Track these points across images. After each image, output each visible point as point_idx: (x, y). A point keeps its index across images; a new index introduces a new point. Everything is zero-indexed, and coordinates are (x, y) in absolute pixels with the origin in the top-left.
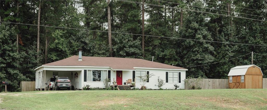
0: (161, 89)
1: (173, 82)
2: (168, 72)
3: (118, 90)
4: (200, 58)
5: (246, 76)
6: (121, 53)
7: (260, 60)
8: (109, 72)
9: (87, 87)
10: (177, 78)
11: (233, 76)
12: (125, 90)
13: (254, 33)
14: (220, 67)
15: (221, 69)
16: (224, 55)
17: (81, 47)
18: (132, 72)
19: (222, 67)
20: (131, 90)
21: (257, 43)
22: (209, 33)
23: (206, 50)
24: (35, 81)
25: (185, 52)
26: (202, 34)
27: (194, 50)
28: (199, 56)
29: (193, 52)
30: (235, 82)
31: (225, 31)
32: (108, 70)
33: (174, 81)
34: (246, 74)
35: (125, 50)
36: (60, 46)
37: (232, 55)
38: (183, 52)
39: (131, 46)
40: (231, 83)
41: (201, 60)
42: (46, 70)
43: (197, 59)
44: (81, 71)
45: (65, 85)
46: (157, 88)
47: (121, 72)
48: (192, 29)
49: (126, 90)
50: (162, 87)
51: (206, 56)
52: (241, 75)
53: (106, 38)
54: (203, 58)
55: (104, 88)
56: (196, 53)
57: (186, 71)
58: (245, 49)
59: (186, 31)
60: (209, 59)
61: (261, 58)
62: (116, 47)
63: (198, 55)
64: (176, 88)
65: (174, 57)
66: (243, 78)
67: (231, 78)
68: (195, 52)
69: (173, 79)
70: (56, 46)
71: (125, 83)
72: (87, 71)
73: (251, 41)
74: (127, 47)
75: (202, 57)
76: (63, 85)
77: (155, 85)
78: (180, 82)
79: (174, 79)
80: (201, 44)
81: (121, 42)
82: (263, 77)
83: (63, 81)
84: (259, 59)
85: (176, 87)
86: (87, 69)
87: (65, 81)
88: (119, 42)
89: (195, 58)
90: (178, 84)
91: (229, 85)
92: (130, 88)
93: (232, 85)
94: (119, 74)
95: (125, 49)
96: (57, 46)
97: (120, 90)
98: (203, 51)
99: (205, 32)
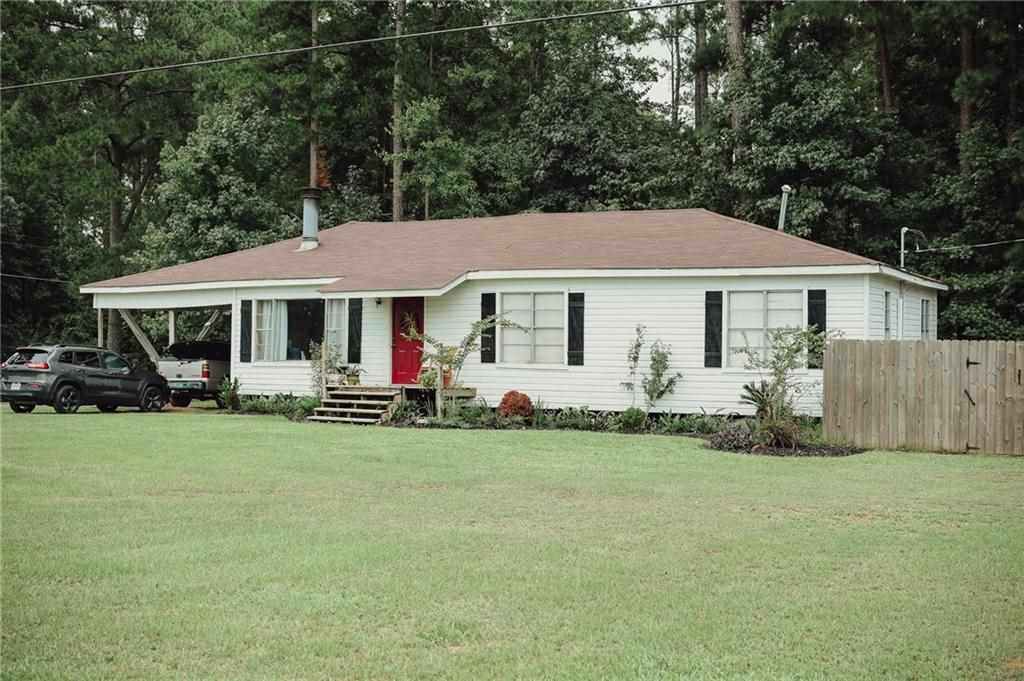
2: (719, 294)
8: (356, 305)
18: (480, 301)
44: (231, 305)
45: (18, 387)
72: (254, 304)
77: (627, 385)
86: (253, 297)
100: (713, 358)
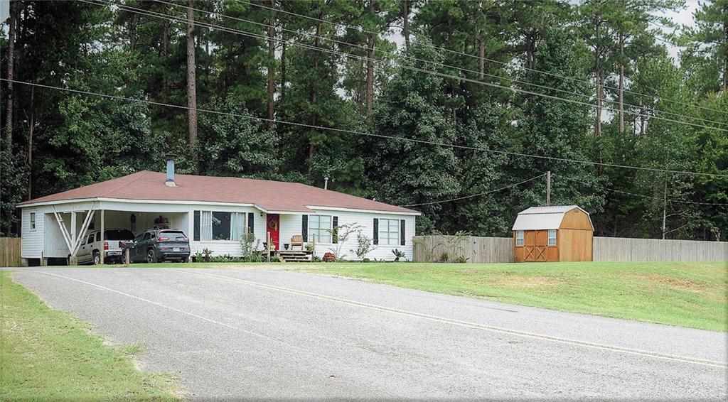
0: (366, 261)
1: (389, 244)
2: (377, 220)
3: (279, 261)
4: (427, 185)
5: (561, 230)
6: (231, 163)
7: (561, 191)
8: (251, 216)
9: (204, 255)
10: (397, 234)
11: (525, 231)
12: (296, 261)
13: (548, 125)
14: (467, 206)
15: (471, 210)
16: (478, 177)
17: (129, 145)
18: (302, 217)
19: (472, 205)
20: (309, 261)
21: (555, 150)
22: (451, 123)
23: (441, 164)
24: (20, 236)
25: (386, 166)
26: (433, 123)
27: (412, 163)
28: (425, 180)
29: (409, 167)
30: (532, 245)
31: (479, 117)
32: (247, 211)
33: (390, 240)
34: (560, 228)
35: (241, 157)
36: (79, 143)
37: (497, 178)
38: (381, 166)
39: (254, 147)
40: (522, 247)
41: (429, 188)
42: (105, 211)
43: (420, 186)
44: (187, 213)
45: (178, 250)
46: (355, 257)
47: (277, 216)
48: (410, 110)
49: (301, 261)
50: (367, 256)
51: (442, 179)
52: (547, 230)
53: (181, 121)
54: (435, 183)
55: (242, 258)
56: (419, 170)
57: (417, 217)
58: (525, 163)
59: (392, 113)
60: (450, 186)
61: (565, 187)
62: (218, 147)
63: (423, 176)
64: (397, 259)
65: (360, 178)
66: (552, 236)
67: (520, 236)
68: (415, 167)
69: (389, 236)
70: (68, 141)
71: (286, 246)
72: (201, 213)
73: (542, 144)
74: (247, 150)
75: (433, 182)
76: (175, 250)
77: (351, 250)
78: (403, 243)
79: (391, 235)
80: (431, 148)
81: (231, 136)
82: (594, 235)
83: (174, 240)
84: (558, 189)
85: (399, 255)
86: (201, 209)
87: (180, 240)
88: (225, 134)
89: (414, 183)
90: (401, 249)
91: (515, 252)
92: (307, 258)
93: (523, 253)
94: (273, 222)
95: (242, 153)
96: (72, 141)
97: (287, 261)
98: (436, 167)
99: (440, 120)
100: (376, 242)
